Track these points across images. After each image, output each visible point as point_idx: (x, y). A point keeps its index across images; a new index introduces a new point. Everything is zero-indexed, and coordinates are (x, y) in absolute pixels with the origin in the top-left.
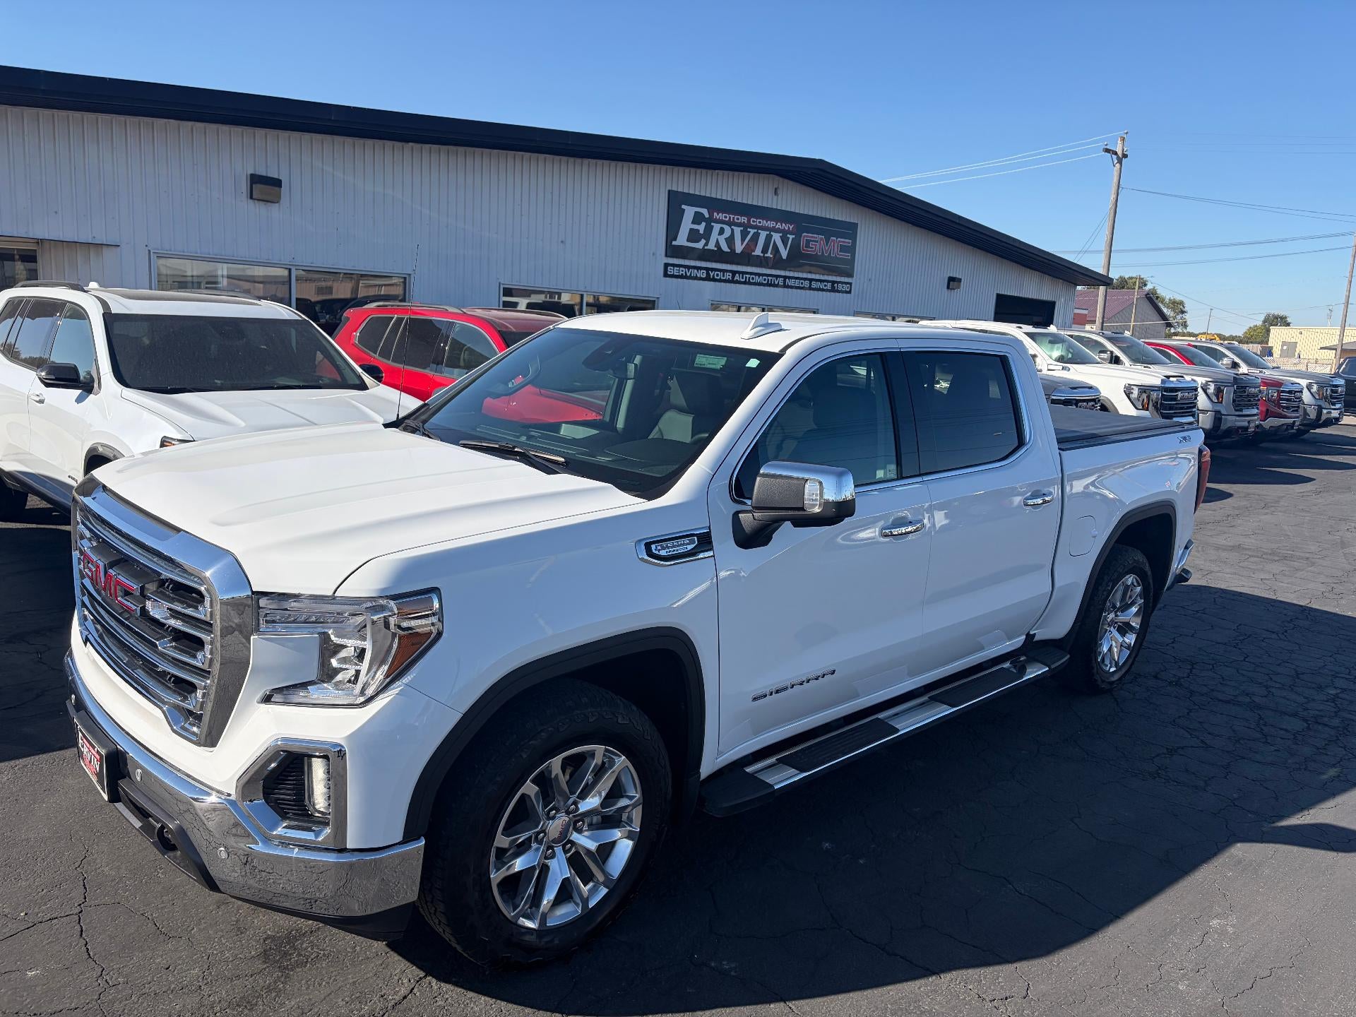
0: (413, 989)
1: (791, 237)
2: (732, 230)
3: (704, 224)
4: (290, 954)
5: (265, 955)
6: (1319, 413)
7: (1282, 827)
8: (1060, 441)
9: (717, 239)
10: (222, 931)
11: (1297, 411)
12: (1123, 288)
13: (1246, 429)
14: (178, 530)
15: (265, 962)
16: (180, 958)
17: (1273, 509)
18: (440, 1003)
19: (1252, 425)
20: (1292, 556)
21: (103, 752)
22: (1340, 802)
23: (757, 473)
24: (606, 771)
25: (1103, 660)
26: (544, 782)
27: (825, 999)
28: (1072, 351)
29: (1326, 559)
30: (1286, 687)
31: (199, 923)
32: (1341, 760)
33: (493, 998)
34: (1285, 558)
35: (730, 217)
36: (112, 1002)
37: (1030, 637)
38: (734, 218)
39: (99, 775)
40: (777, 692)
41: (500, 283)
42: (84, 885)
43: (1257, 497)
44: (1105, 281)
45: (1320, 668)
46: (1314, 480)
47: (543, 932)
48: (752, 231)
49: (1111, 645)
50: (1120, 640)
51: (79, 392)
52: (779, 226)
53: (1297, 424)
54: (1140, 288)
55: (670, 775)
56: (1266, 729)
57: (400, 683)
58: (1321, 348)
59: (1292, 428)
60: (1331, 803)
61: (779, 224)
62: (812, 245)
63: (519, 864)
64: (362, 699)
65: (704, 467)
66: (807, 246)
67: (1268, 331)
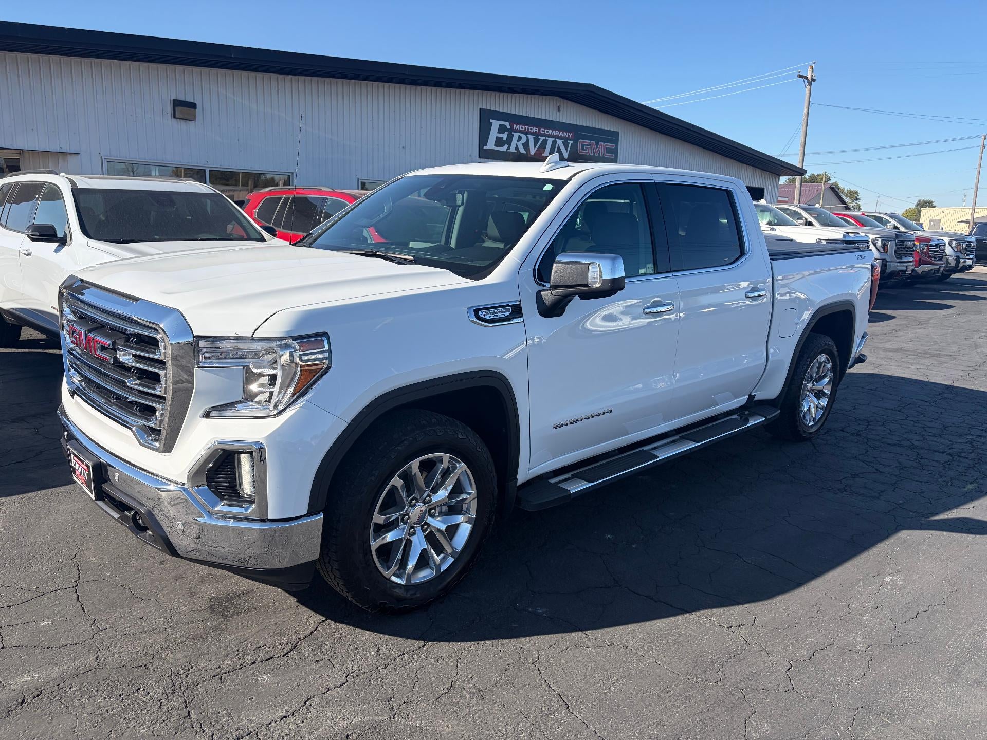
0: (317, 627)
1: (571, 142)
2: (528, 137)
3: (506, 133)
4: (229, 608)
5: (211, 608)
6: (958, 261)
7: (935, 520)
8: (770, 255)
9: (517, 144)
10: (180, 595)
11: (941, 260)
12: (814, 182)
13: (905, 272)
14: (137, 299)
15: (211, 613)
16: (150, 612)
17: (925, 325)
18: (337, 635)
19: (909, 269)
20: (939, 354)
21: (90, 464)
22: (977, 504)
23: (553, 261)
24: (451, 473)
25: (804, 417)
26: (407, 478)
27: (610, 629)
28: (777, 218)
29: (964, 355)
30: (936, 435)
31: (163, 590)
32: (977, 479)
33: (374, 632)
34: (934, 355)
35: (526, 128)
36: (103, 640)
37: (751, 397)
38: (528, 129)
39: (88, 483)
40: (571, 423)
41: (358, 179)
42: (78, 569)
43: (913, 318)
44: (801, 172)
45: (961, 423)
46: (954, 307)
47: (408, 587)
48: (542, 138)
49: (810, 406)
50: (817, 402)
51: (57, 244)
52: (561, 134)
53: (942, 269)
54: (825, 182)
55: (496, 477)
56: (922, 461)
57: (303, 400)
58: (959, 222)
59: (938, 272)
60: (970, 505)
61: (561, 132)
62: (586, 148)
63: (390, 537)
64: (275, 412)
65: (516, 259)
66: (583, 149)
67: (920, 212)
